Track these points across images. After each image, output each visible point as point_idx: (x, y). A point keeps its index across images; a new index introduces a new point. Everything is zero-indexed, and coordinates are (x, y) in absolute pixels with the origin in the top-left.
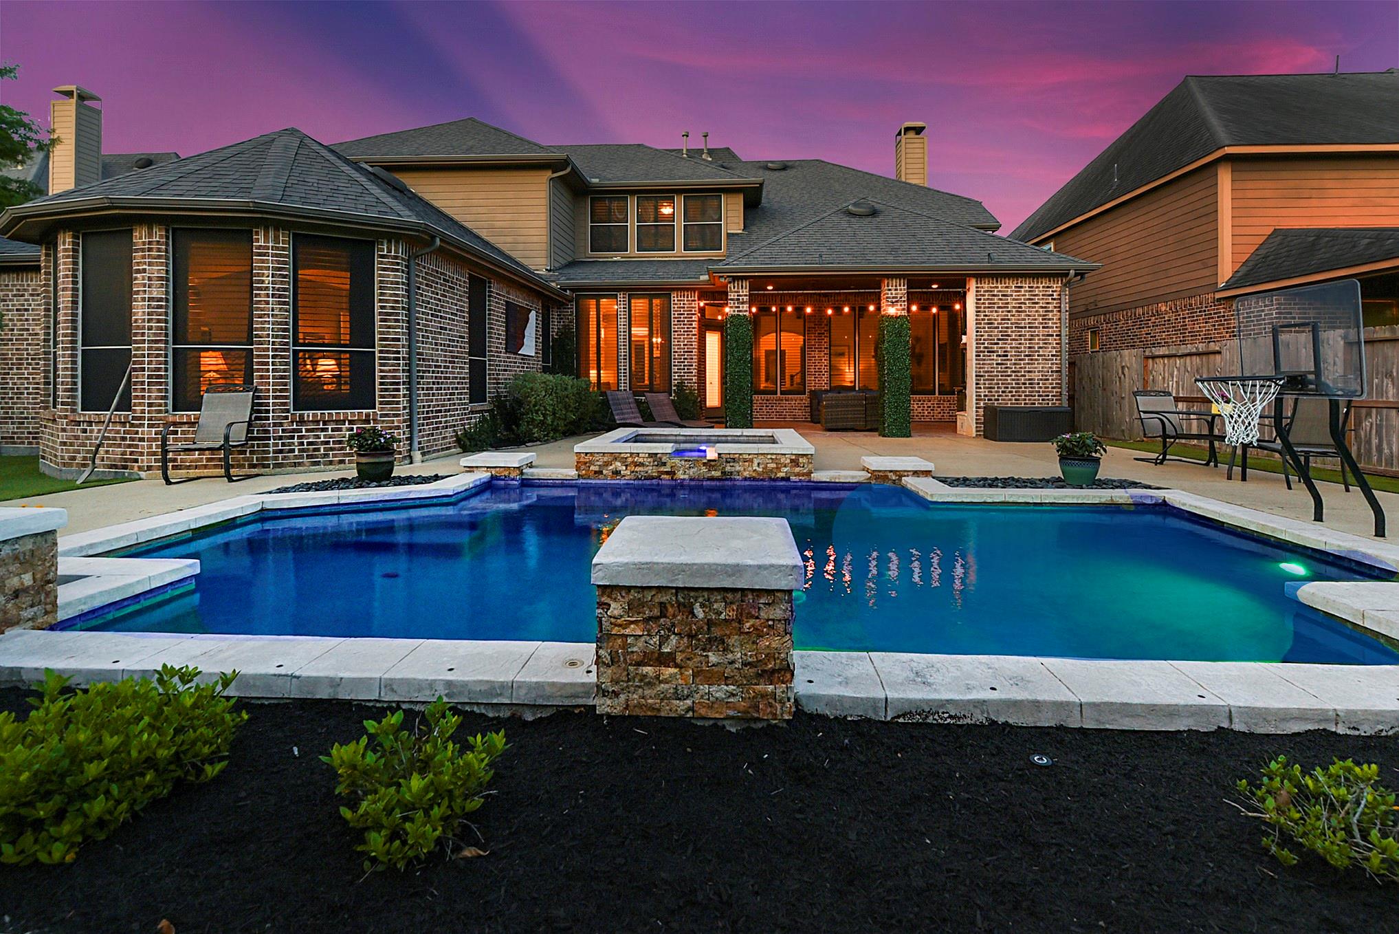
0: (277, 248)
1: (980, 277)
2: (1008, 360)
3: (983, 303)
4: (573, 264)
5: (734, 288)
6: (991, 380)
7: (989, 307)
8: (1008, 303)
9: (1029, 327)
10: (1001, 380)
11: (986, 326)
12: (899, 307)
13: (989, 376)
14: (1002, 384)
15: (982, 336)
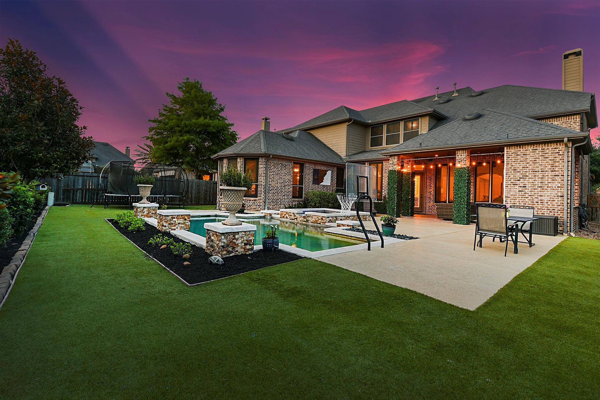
1: (510, 146)
2: (526, 189)
3: (511, 160)
5: (391, 159)
6: (515, 199)
7: (514, 162)
8: (527, 159)
9: (541, 171)
10: (521, 200)
11: (513, 171)
12: (462, 164)
13: (513, 197)
14: (522, 202)
15: (509, 176)
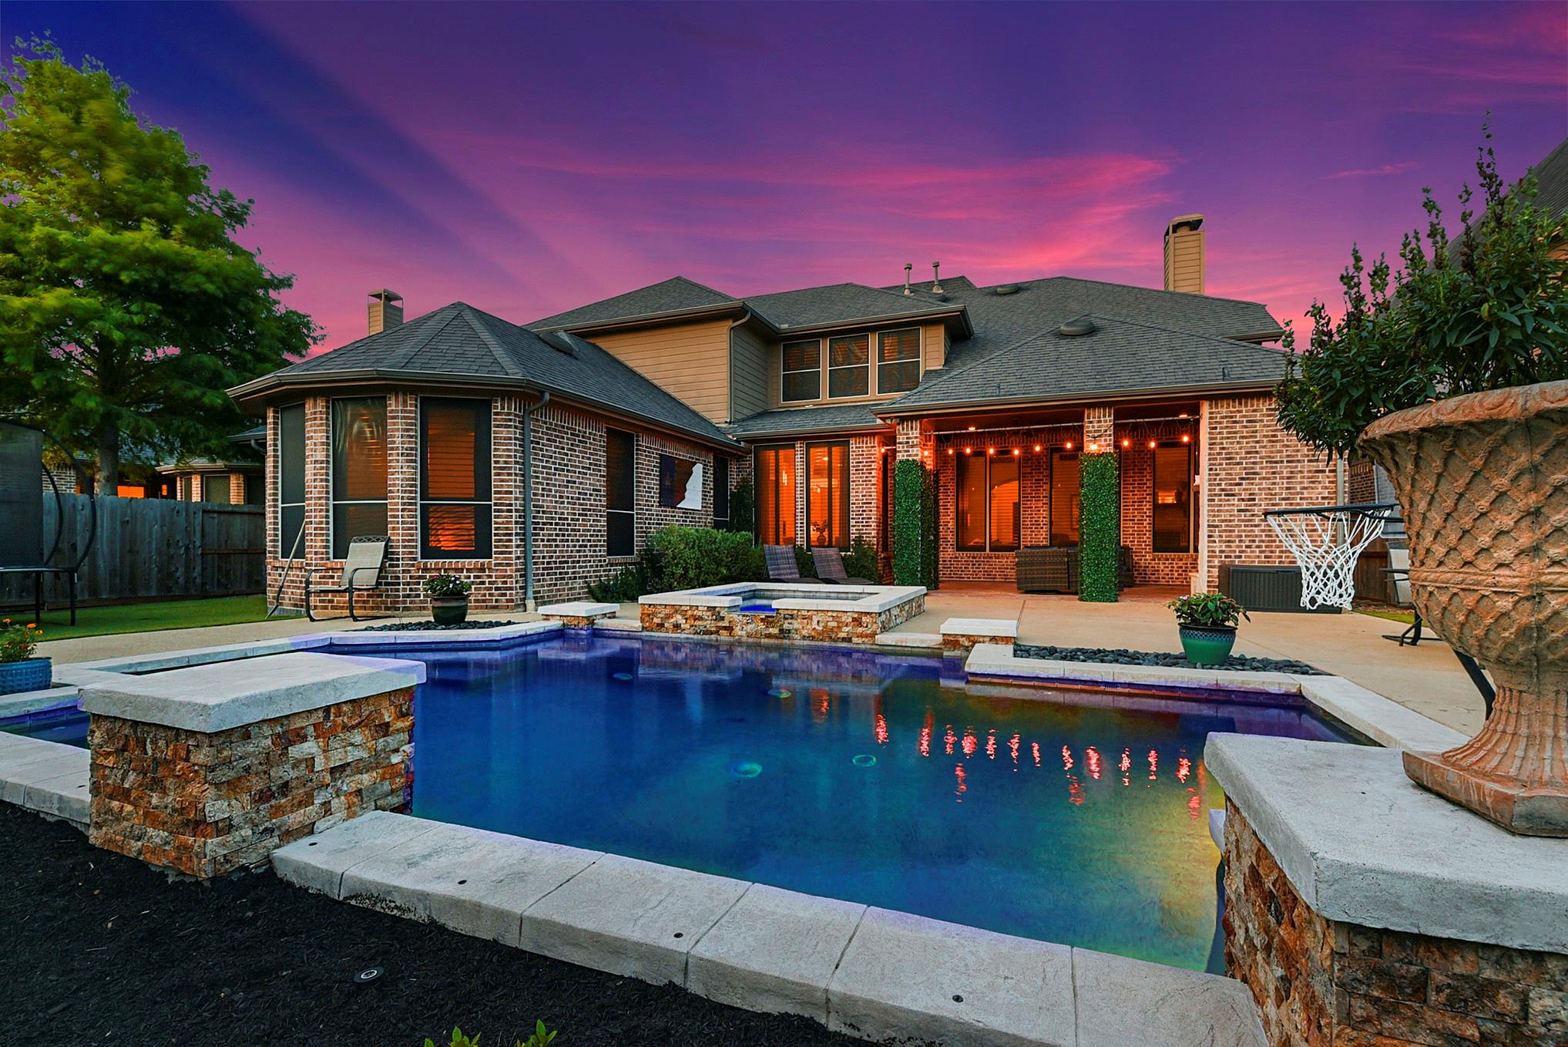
0: (406, 411)
1: (1215, 398)
2: (1255, 505)
3: (1220, 433)
4: (765, 414)
5: (903, 429)
6: (1230, 531)
7: (1228, 438)
8: (1256, 431)
9: (1288, 462)
10: (1244, 531)
11: (1224, 462)
12: (1103, 443)
13: (1226, 526)
14: (1247, 536)
15: (1217, 475)
